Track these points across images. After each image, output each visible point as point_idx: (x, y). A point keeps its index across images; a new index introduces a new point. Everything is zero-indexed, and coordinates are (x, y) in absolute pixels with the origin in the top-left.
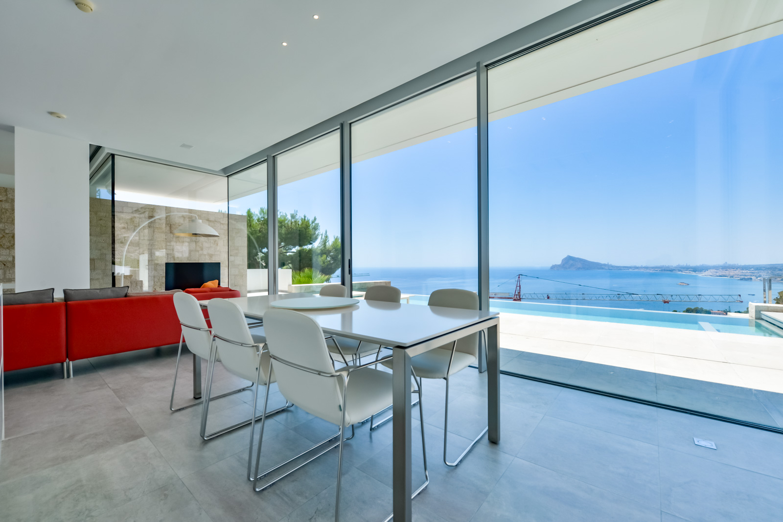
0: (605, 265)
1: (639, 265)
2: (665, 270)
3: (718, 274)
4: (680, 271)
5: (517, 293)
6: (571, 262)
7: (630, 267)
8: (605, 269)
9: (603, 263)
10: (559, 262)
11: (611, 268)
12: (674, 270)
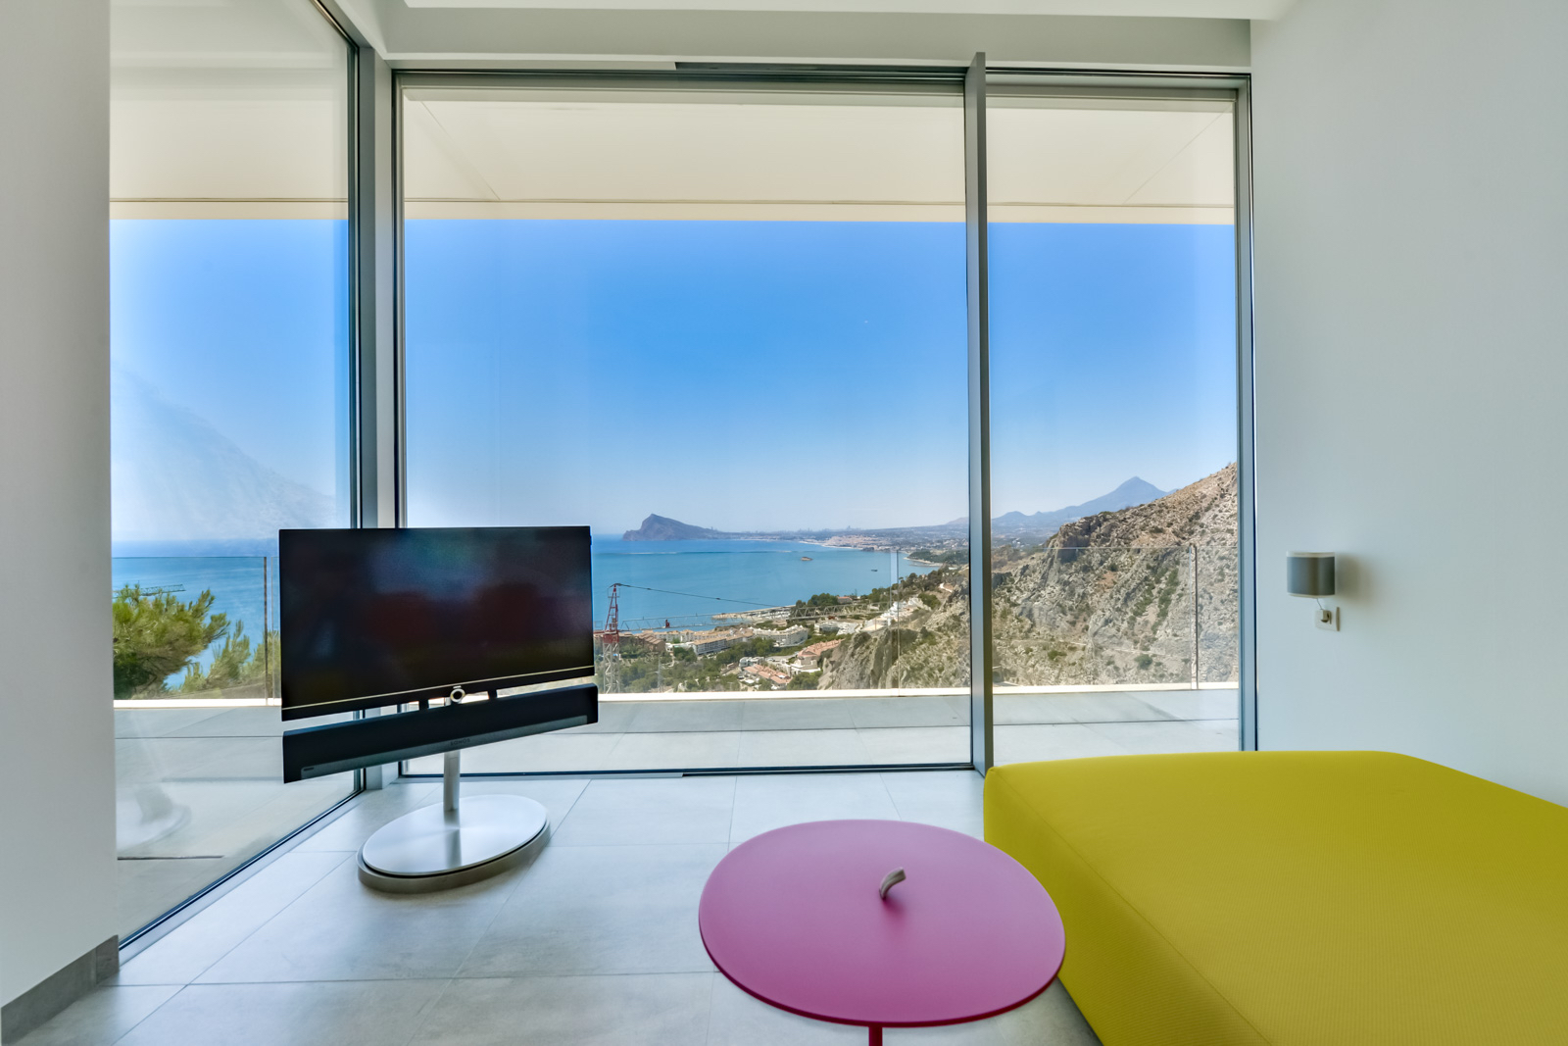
0: (707, 531)
1: (752, 530)
2: (784, 538)
3: (841, 543)
4: (802, 539)
5: (610, 622)
6: (657, 526)
7: (742, 534)
8: (709, 538)
9: (704, 527)
10: (637, 526)
11: (716, 536)
12: (795, 538)
